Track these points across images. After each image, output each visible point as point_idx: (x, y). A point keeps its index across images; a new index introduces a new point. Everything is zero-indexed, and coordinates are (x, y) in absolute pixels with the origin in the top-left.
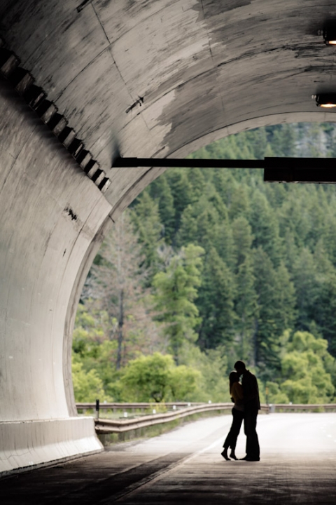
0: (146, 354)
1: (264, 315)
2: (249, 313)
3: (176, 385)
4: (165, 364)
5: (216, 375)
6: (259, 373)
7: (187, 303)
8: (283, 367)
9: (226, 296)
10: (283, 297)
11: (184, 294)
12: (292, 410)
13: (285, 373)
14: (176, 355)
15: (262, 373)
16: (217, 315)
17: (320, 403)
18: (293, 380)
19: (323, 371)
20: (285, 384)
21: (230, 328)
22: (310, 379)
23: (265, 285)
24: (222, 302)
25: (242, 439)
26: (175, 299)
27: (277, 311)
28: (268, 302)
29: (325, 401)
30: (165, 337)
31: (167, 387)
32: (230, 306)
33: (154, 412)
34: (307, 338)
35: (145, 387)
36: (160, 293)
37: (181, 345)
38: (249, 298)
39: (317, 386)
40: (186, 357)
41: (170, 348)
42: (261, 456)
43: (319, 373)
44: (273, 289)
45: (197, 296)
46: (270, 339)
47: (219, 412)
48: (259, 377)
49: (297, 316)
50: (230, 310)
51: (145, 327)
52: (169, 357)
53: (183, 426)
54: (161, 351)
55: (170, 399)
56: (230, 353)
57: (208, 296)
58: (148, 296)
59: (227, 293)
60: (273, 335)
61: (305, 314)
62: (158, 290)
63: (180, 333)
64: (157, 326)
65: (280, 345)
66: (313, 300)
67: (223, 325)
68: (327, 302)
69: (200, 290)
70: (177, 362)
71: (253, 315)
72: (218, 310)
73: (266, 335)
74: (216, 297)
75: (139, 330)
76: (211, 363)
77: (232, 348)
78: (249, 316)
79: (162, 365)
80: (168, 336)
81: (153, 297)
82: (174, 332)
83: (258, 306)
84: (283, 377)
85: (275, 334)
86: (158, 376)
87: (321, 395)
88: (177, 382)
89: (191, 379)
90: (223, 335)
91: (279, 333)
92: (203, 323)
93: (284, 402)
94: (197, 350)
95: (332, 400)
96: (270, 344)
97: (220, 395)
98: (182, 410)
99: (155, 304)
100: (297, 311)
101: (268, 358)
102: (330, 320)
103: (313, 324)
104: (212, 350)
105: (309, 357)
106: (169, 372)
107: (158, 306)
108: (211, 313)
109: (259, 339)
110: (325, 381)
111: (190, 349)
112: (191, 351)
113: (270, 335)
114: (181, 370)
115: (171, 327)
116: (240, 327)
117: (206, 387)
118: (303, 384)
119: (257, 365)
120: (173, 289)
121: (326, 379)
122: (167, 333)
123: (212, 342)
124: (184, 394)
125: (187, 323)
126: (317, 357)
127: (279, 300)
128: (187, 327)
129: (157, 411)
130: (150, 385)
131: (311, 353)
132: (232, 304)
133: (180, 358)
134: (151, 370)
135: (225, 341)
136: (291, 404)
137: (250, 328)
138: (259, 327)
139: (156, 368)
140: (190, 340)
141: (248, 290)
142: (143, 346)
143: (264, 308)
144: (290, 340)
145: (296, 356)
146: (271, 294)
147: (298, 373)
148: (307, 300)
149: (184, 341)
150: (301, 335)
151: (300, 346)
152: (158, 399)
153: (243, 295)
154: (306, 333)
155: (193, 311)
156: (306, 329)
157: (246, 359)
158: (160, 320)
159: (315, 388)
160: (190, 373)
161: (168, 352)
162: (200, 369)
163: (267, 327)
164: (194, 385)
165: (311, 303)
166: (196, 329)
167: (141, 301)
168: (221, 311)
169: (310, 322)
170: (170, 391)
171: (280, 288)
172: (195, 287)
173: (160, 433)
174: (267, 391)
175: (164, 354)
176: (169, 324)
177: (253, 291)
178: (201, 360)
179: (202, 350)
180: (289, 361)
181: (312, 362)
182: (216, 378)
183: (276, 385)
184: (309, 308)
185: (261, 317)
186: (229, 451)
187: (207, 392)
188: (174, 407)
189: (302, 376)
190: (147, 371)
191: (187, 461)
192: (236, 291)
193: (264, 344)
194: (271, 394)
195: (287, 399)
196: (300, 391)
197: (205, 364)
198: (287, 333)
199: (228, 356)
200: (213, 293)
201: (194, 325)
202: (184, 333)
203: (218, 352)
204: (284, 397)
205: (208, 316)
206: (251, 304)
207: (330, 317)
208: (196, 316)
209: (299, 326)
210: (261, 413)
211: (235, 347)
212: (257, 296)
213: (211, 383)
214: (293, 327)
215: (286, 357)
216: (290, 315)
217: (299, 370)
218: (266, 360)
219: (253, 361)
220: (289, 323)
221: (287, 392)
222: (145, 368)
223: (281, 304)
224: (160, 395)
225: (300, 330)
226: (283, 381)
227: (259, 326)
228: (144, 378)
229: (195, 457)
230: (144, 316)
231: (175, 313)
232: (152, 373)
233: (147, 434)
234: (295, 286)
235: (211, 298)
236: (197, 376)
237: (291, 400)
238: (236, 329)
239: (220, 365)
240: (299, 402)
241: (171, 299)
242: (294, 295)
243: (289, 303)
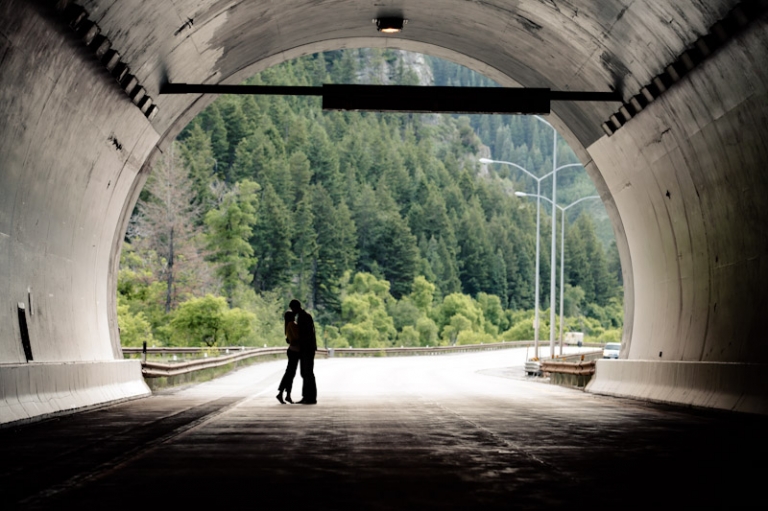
0: (197, 296)
1: (323, 255)
2: (308, 253)
3: (229, 329)
4: (218, 306)
5: (272, 318)
6: (318, 316)
7: (241, 242)
8: (343, 309)
9: (284, 235)
10: (343, 236)
11: (238, 233)
12: (352, 354)
13: (345, 316)
14: (230, 297)
15: (321, 316)
16: (274, 255)
17: (382, 347)
18: (354, 323)
19: (385, 313)
20: (345, 327)
21: (288, 269)
22: (372, 322)
23: (325, 223)
24: (279, 241)
25: (298, 382)
26: (229, 238)
27: (337, 250)
28: (328, 241)
29: (387, 345)
30: (218, 278)
31: (219, 331)
32: (287, 246)
33: (206, 355)
34: (368, 279)
35: (197, 330)
36: (213, 232)
37: (234, 287)
38: (308, 237)
39: (378, 329)
40: (240, 299)
41: (223, 290)
42: (318, 399)
43: (380, 315)
44: (333, 227)
45: (252, 235)
46: (330, 280)
47: (275, 356)
48: (318, 321)
49: (358, 256)
50: (287, 250)
51: (197, 267)
52: (222, 299)
53: (236, 370)
54: (214, 293)
55: (223, 343)
56: (287, 295)
57: (264, 235)
58: (200, 235)
59: (284, 232)
60: (332, 276)
61: (367, 254)
62: (210, 228)
63: (234, 273)
64: (209, 267)
65: (340, 286)
66: (375, 239)
67: (280, 266)
68: (389, 241)
69: (255, 228)
70: (231, 305)
71: (312, 254)
72: (275, 249)
73: (325, 276)
74: (273, 237)
75: (191, 270)
76: (267, 306)
77: (289, 290)
78: (308, 256)
79: (214, 307)
80: (221, 277)
81: (205, 235)
82: (228, 273)
83: (317, 246)
84: (343, 320)
85: (335, 275)
86: (210, 319)
87: (383, 339)
88: (231, 325)
89: (245, 322)
90: (280, 276)
91: (339, 274)
92: (259, 263)
93: (344, 347)
94: (252, 292)
95: (394, 344)
96: (329, 285)
97: (277, 339)
98: (236, 354)
99: (208, 243)
100: (358, 251)
101: (327, 300)
102: (393, 260)
103: (375, 264)
104: (268, 292)
105: (371, 299)
106: (222, 315)
107: (210, 246)
108: (267, 253)
109: (318, 281)
110: (387, 324)
111: (245, 291)
112: (245, 292)
113: (329, 276)
114: (235, 312)
115: (224, 267)
116: (298, 268)
117: (261, 331)
118: (364, 328)
119: (317, 309)
120: (227, 227)
121: (389, 322)
122: (220, 273)
123: (268, 283)
124: (238, 338)
125: (241, 263)
126: (380, 299)
127: (340, 239)
128: (242, 267)
129: (208, 354)
130: (202, 328)
131: (373, 295)
132: (290, 244)
133: (234, 300)
134: (203, 313)
135: (282, 283)
136: (351, 348)
137: (308, 269)
138: (318, 268)
139: (208, 311)
140: (244, 282)
141: (306, 229)
142: (194, 287)
143: (323, 247)
144: (351, 281)
145: (357, 298)
146: (331, 233)
147: (359, 316)
148: (368, 239)
149: (238, 282)
150: (363, 275)
151: (361, 287)
152: (211, 343)
153: (301, 233)
154: (368, 274)
155: (247, 250)
156: (368, 270)
157: (305, 302)
158: (213, 260)
159: (376, 332)
160: (245, 316)
161: (221, 294)
162: (255, 312)
163: (326, 268)
164: (249, 328)
165: (373, 243)
166: (251, 269)
167: (192, 239)
168: (277, 251)
169: (372, 262)
170: (223, 335)
171: (340, 226)
172: (250, 225)
173: (212, 378)
174: (326, 335)
175: (217, 296)
176: (222, 264)
177: (312, 230)
178: (256, 302)
179: (257, 292)
180: (349, 303)
181: (374, 305)
182: (272, 321)
183: (336, 329)
184: (371, 248)
185: (320, 257)
186: (285, 394)
187: (262, 336)
188: (227, 351)
189: (363, 319)
190: (199, 314)
191: (240, 404)
192: (293, 230)
193: (323, 286)
194: (330, 339)
195: (347, 343)
196: (361, 335)
197: (261, 307)
198: (347, 274)
199: (285, 298)
200: (270, 231)
201: (249, 266)
202: (238, 274)
203: (274, 294)
204: (343, 341)
205: (264, 257)
206: (310, 243)
207: (393, 258)
208: (251, 256)
209: (360, 266)
210: (319, 358)
211: (293, 289)
212: (316, 235)
213: (267, 326)
214: (354, 267)
215: (347, 299)
216: (351, 255)
217: (361, 313)
218: (326, 302)
219: (311, 304)
220: (349, 263)
221: (348, 335)
222: (197, 311)
223: (341, 243)
224: (213, 339)
225: (361, 271)
226: (343, 325)
227: (318, 266)
228: (195, 321)
229: (248, 400)
230: (196, 255)
231: (228, 253)
232: (204, 316)
233: (197, 379)
234: (356, 225)
235: (267, 237)
236: (252, 319)
237: (351, 344)
238: (293, 269)
239: (277, 308)
240: (359, 346)
241: (225, 238)
242: (355, 234)
243: (350, 242)
